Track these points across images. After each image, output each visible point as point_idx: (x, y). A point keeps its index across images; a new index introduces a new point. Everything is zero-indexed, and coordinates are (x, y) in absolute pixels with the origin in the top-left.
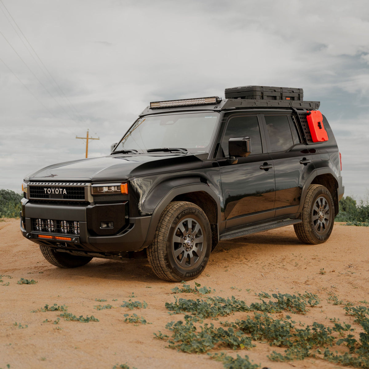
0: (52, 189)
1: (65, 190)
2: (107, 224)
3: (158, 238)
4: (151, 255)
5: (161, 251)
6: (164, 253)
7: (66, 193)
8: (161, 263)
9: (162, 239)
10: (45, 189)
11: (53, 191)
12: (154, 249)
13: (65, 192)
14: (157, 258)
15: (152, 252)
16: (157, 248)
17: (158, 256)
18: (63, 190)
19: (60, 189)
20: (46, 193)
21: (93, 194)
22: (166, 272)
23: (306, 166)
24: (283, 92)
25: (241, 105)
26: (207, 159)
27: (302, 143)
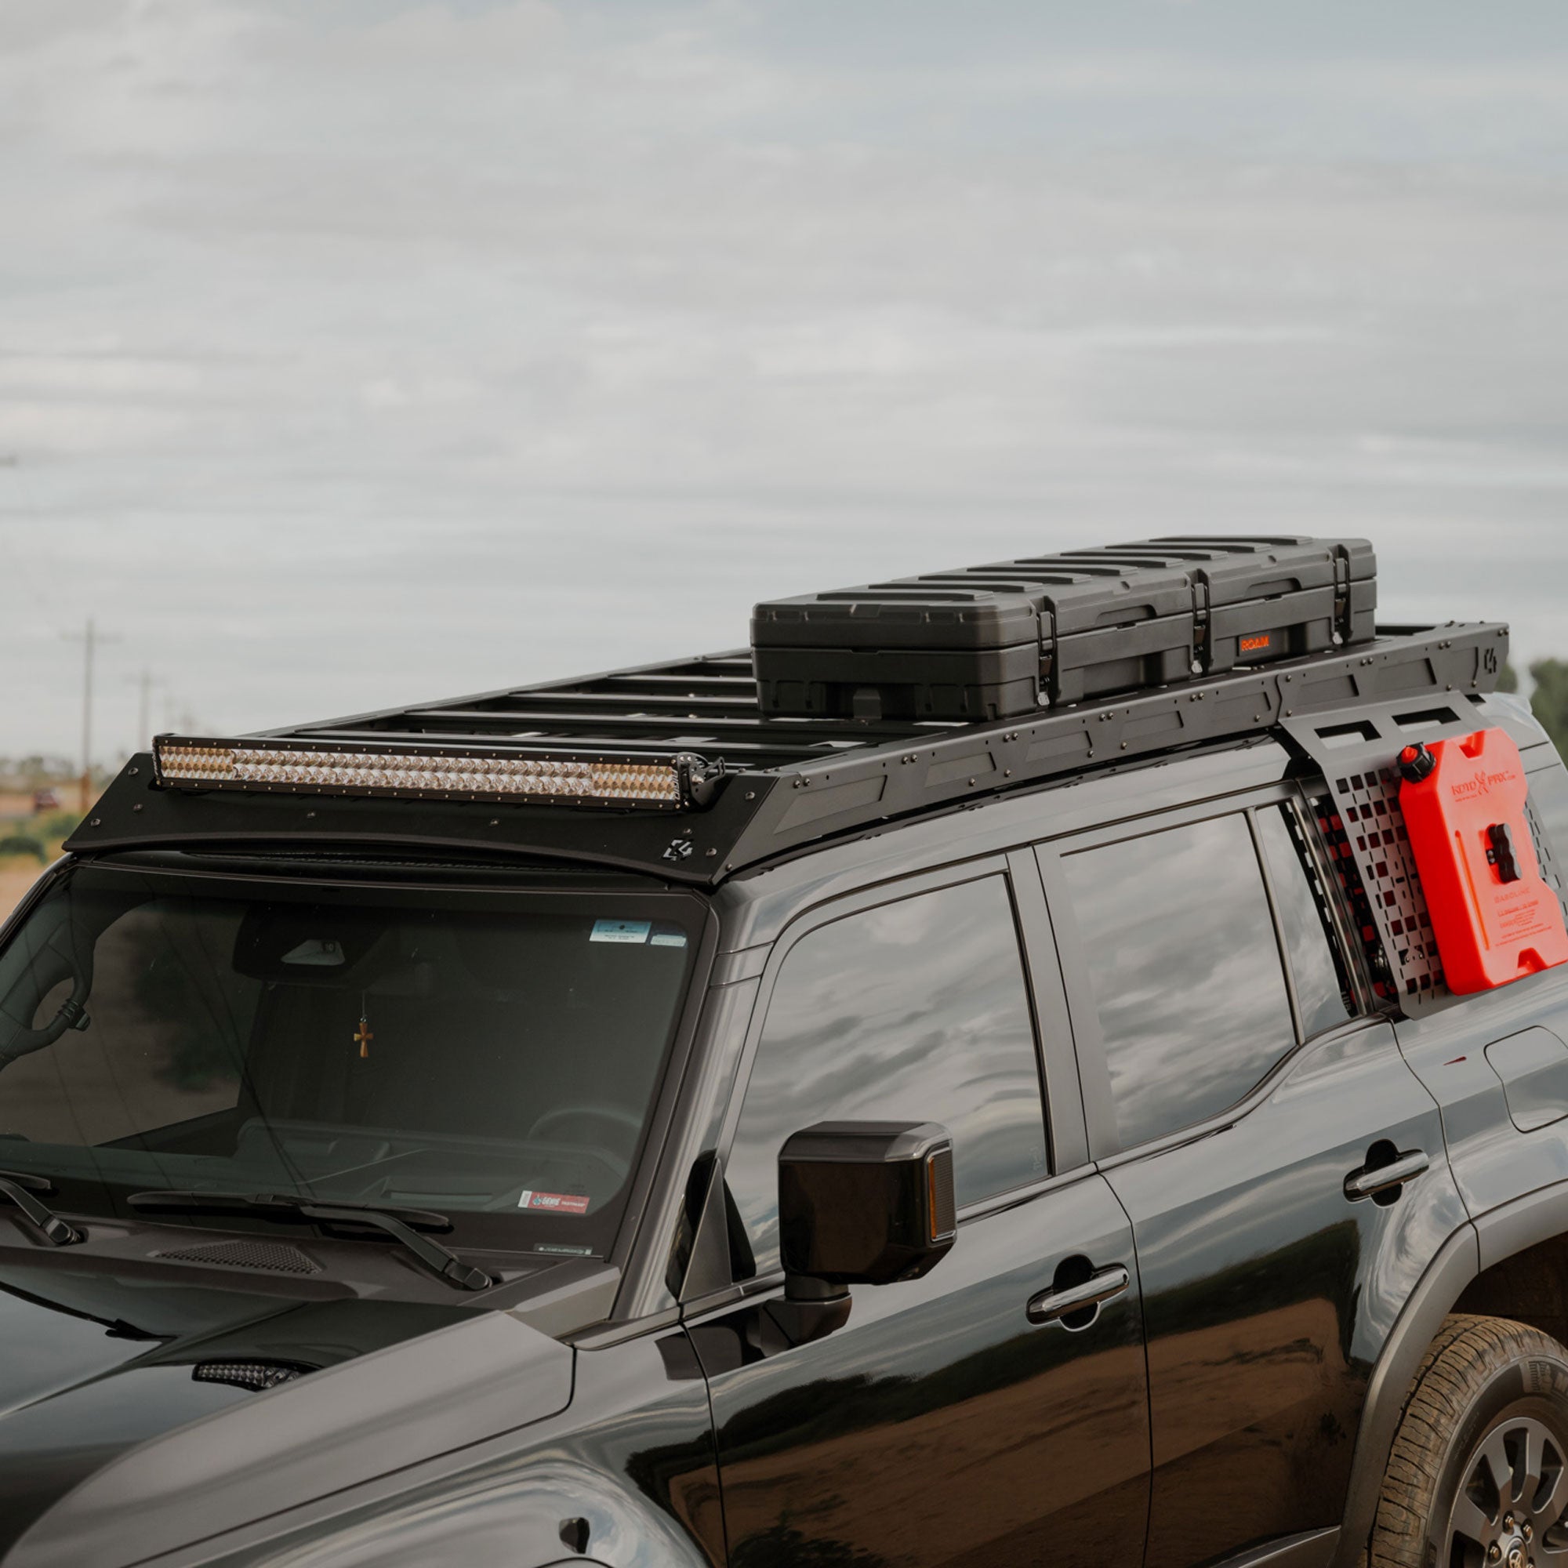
23: (1393, 1208)
24: (1212, 602)
25: (880, 799)
26: (610, 1318)
27: (1366, 1016)
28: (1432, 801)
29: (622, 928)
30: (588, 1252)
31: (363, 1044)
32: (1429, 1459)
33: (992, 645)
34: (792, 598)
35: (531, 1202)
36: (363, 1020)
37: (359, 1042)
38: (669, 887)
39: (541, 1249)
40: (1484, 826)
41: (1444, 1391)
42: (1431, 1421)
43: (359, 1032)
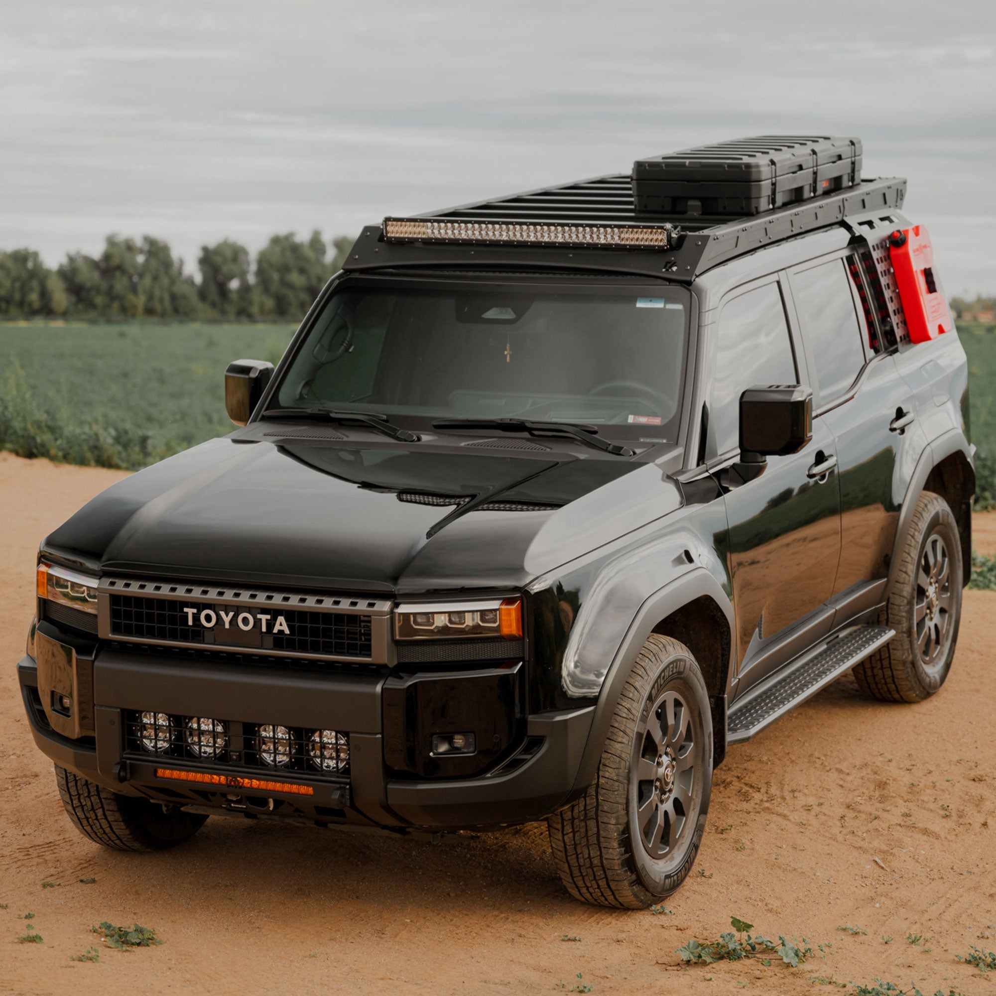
0: (222, 613)
1: (281, 619)
2: (450, 741)
3: (601, 773)
4: (568, 829)
5: (609, 815)
6: (620, 821)
7: (287, 632)
8: (605, 856)
9: (615, 778)
10: (190, 611)
11: (227, 620)
12: (585, 809)
13: (281, 625)
14: (593, 840)
15: (573, 819)
16: (597, 807)
17: (598, 834)
18: (274, 619)
19: (259, 616)
20: (190, 623)
21: (398, 638)
22: (615, 883)
23: (904, 437)
24: (818, 164)
25: (736, 246)
26: (682, 469)
27: (884, 352)
28: (906, 256)
29: (651, 301)
30: (665, 441)
31: (508, 356)
32: (912, 551)
33: (758, 180)
34: (651, 158)
35: (634, 420)
36: (508, 345)
37: (506, 355)
38: (669, 283)
39: (642, 440)
40: (923, 268)
41: (915, 521)
42: (912, 534)
43: (506, 350)
